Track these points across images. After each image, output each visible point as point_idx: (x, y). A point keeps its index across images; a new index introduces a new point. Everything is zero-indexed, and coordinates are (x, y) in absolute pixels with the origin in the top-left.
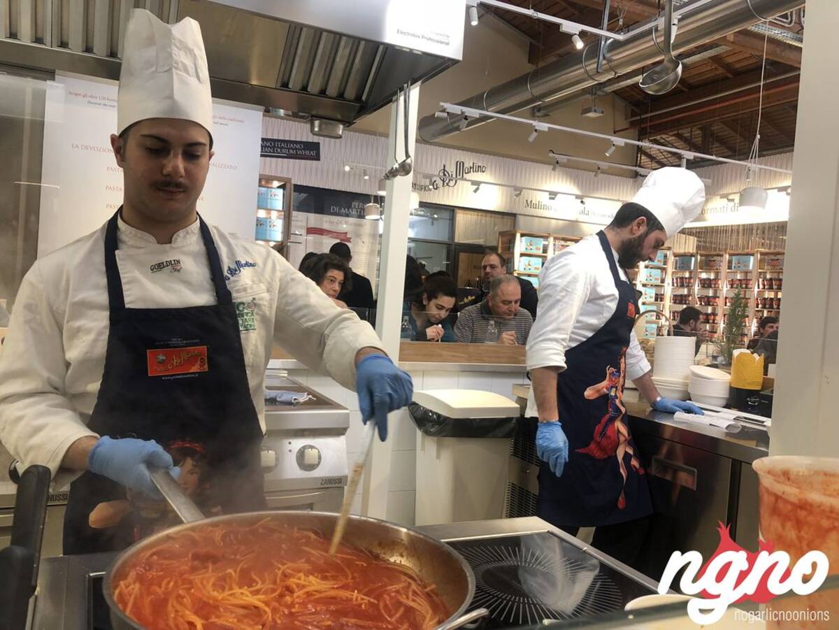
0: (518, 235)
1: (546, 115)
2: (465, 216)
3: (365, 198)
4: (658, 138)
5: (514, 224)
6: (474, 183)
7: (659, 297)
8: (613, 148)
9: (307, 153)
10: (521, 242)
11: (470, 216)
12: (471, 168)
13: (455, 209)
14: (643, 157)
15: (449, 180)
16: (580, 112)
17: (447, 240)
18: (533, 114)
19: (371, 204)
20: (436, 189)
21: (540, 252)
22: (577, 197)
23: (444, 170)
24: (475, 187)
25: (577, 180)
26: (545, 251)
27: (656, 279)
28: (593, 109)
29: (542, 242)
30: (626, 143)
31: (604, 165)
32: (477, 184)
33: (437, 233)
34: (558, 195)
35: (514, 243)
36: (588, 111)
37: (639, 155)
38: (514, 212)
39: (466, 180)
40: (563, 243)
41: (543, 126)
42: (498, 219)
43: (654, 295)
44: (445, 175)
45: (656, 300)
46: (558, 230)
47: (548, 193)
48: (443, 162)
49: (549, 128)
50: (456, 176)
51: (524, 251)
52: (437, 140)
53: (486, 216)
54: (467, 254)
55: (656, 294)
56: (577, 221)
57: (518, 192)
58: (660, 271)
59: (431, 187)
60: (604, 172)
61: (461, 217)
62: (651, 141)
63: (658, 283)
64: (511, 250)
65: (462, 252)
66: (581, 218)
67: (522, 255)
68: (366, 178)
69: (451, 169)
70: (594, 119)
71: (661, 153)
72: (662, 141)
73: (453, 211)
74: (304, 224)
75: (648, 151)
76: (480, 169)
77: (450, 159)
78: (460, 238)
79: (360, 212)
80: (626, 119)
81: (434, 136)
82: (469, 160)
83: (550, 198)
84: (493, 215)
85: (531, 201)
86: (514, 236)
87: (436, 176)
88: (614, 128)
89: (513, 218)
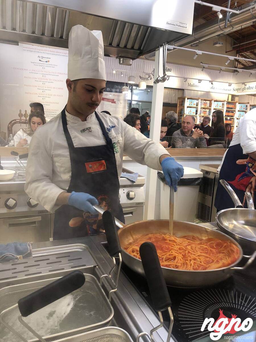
0: (186, 99)
1: (197, 46)
3: (122, 84)
5: (183, 93)
10: (187, 101)
16: (213, 44)
18: (192, 45)
19: (124, 87)
21: (195, 106)
22: (210, 81)
23: (154, 71)
25: (210, 74)
26: (197, 105)
28: (218, 42)
31: (223, 68)
32: (168, 77)
34: (202, 81)
35: (184, 102)
36: (216, 43)
37: (235, 62)
38: (183, 88)
40: (205, 102)
42: (177, 91)
47: (198, 80)
51: (188, 105)
52: (151, 59)
53: (171, 90)
56: (209, 92)
57: (185, 80)
59: (149, 79)
60: (222, 71)
64: (183, 105)
66: (211, 90)
67: (188, 107)
68: (122, 75)
70: (218, 47)
76: (169, 70)
79: (119, 91)
80: (231, 46)
81: (150, 57)
83: (199, 82)
84: (174, 90)
85: (190, 84)
86: (184, 99)
87: (151, 74)
88: (226, 51)
89: (182, 91)
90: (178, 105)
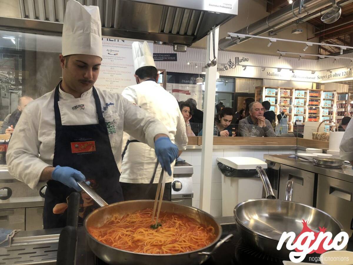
0: (264, 88)
1: (275, 34)
2: (240, 80)
3: (196, 76)
4: (329, 40)
5: (262, 83)
6: (243, 66)
7: (330, 113)
8: (307, 47)
9: (172, 58)
10: (266, 91)
11: (242, 81)
12: (242, 60)
13: (236, 78)
14: (322, 50)
15: (233, 66)
16: (291, 32)
17: (232, 92)
18: (269, 35)
19: (199, 78)
20: (227, 70)
21: (274, 95)
22: (291, 70)
23: (230, 61)
24: (244, 68)
25: (290, 62)
26: (276, 94)
27: (329, 105)
28: (297, 30)
29: (275, 91)
30: (313, 44)
31: (303, 55)
32: (245, 66)
33: (228, 88)
34: (282, 70)
35: (262, 91)
36: (295, 31)
37: (320, 49)
38: (262, 78)
39: (240, 65)
40: (285, 90)
41: (274, 40)
42: (255, 81)
43: (328, 112)
44: (230, 63)
45: (329, 114)
46: (282, 85)
47: (277, 69)
48: (230, 58)
49: (277, 40)
50: (236, 64)
51: (267, 95)
52: (226, 49)
53: (249, 80)
54: (241, 97)
55: (329, 112)
56: (291, 81)
57: (263, 69)
59: (225, 69)
60: (303, 58)
61: (238, 81)
62: (325, 42)
64: (261, 95)
65: (239, 96)
66: (293, 79)
67: (266, 97)
68: (197, 67)
70: (297, 34)
71: (330, 47)
72: (331, 42)
73: (235, 79)
74: (171, 88)
75: (324, 47)
76: (246, 60)
77: (232, 56)
78: (238, 90)
79: (194, 81)
80: (313, 33)
81: (225, 47)
82: (241, 56)
83: (278, 71)
84: (252, 80)
85: (269, 73)
86: (262, 88)
87: (227, 64)
88: (307, 38)
89: (261, 80)
90: (256, 95)
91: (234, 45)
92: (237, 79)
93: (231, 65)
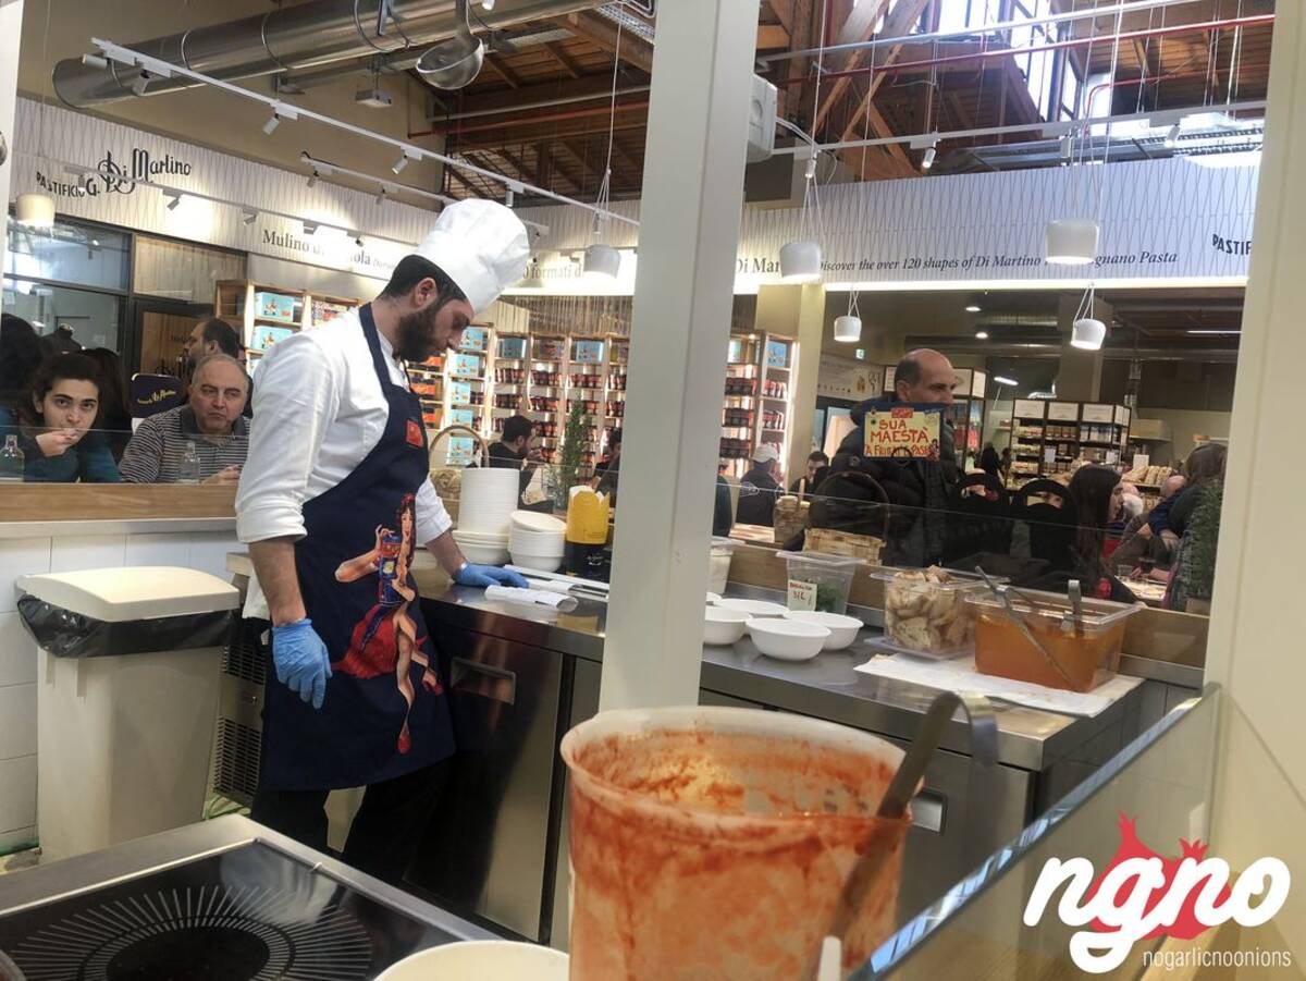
0: (251, 289)
1: (298, 92)
2: (154, 246)
4: (476, 153)
5: (245, 269)
6: (168, 191)
7: (476, 398)
8: (405, 162)
10: (256, 300)
11: (163, 249)
12: (162, 163)
13: (134, 233)
14: (454, 181)
15: (120, 182)
17: (118, 289)
20: (95, 194)
21: (289, 320)
22: (350, 233)
23: (109, 162)
24: (171, 199)
25: (349, 206)
26: (298, 317)
27: (472, 370)
28: (374, 93)
29: (292, 303)
30: (424, 157)
31: (391, 187)
32: (175, 194)
33: (99, 272)
34: (320, 228)
35: (243, 301)
37: (447, 177)
38: (244, 249)
39: (152, 184)
40: (327, 306)
41: (290, 111)
43: (469, 395)
44: (110, 170)
45: (472, 401)
46: (320, 284)
48: (107, 148)
49: (299, 115)
50: (134, 176)
51: (260, 315)
52: (92, 106)
53: (193, 251)
54: (160, 315)
55: (473, 393)
56: (350, 273)
57: (250, 216)
58: (477, 358)
59: (82, 190)
60: (393, 198)
61: (143, 248)
62: (465, 156)
63: (475, 375)
64: (239, 314)
65: (147, 311)
66: (358, 268)
67: (258, 322)
69: (123, 160)
71: (480, 177)
72: (481, 158)
73: (130, 236)
75: (461, 171)
76: (180, 168)
77: (118, 142)
78: (143, 285)
80: (427, 117)
81: (86, 96)
82: (158, 150)
83: (306, 231)
85: (274, 233)
86: (243, 290)
88: (409, 130)
89: (242, 258)
91: (125, 98)
92: (138, 238)
93: (112, 177)
